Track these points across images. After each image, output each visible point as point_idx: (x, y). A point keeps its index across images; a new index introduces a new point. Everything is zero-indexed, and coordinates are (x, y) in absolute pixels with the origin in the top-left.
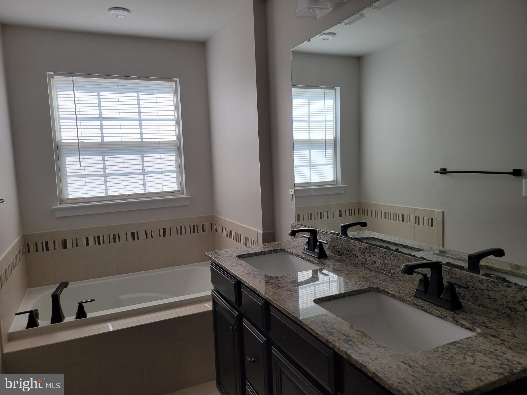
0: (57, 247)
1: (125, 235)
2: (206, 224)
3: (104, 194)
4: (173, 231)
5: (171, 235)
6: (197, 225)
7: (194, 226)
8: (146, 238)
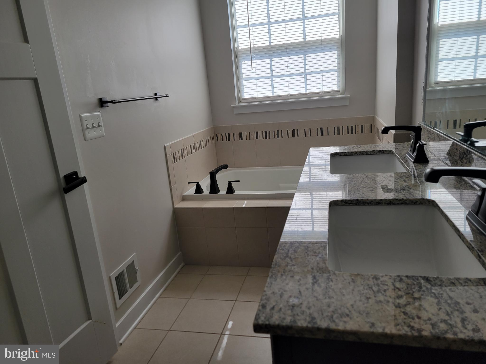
0: (236, 139)
1: (287, 132)
2: (365, 125)
3: (271, 95)
4: (331, 130)
5: (328, 135)
6: (355, 126)
7: (352, 127)
8: (305, 136)
